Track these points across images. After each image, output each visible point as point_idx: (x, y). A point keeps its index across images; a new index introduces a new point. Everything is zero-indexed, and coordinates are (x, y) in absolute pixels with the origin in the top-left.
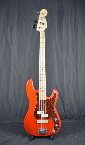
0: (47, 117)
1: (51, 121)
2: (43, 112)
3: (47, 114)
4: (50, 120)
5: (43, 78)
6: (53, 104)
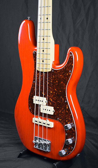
0: (52, 114)
1: (60, 125)
2: (45, 100)
3: (53, 108)
4: (57, 122)
5: (46, 17)
6: (64, 84)
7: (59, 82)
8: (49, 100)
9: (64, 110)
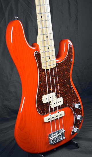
0: (62, 103)
3: (62, 98)
6: (68, 73)
7: (64, 73)
8: (57, 93)
9: (70, 95)
